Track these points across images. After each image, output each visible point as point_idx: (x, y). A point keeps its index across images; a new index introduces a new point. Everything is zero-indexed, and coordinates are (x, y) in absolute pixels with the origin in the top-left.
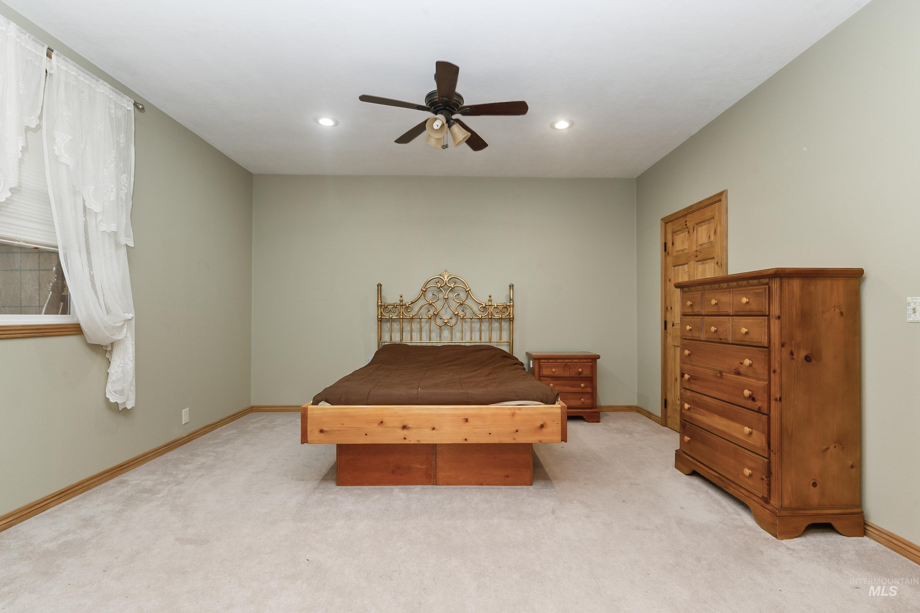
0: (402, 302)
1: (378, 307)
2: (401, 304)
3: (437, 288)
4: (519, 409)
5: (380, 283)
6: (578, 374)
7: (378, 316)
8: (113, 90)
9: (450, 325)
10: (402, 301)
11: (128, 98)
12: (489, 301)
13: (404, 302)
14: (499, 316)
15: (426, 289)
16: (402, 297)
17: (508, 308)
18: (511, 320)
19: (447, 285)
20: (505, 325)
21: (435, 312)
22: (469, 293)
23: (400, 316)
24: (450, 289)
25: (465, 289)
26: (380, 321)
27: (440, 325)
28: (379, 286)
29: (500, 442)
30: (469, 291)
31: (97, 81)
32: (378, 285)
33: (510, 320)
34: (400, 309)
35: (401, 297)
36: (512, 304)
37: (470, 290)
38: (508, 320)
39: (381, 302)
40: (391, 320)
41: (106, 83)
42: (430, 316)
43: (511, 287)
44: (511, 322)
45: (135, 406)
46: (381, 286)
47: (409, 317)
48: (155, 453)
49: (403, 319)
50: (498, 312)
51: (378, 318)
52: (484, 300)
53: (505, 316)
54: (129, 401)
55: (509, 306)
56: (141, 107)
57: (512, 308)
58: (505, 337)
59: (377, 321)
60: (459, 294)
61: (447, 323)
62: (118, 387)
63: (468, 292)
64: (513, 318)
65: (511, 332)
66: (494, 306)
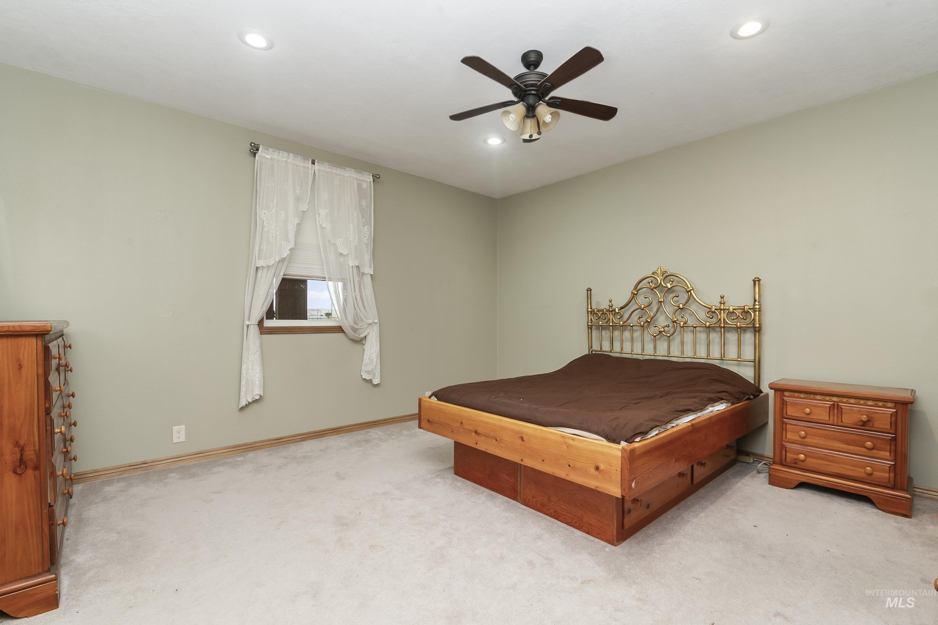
0: (612, 308)
1: (588, 313)
2: (611, 310)
3: (649, 289)
4: (573, 439)
5: (590, 288)
6: (860, 424)
7: (588, 323)
8: (357, 172)
9: (666, 335)
10: (612, 306)
11: (368, 173)
12: (721, 303)
13: (613, 307)
14: (735, 325)
15: (637, 291)
16: (612, 302)
17: (752, 313)
18: (757, 330)
19: (662, 285)
20: (748, 337)
21: (648, 318)
22: (691, 294)
23: (610, 323)
24: (666, 290)
25: (686, 289)
26: (590, 328)
27: (655, 335)
28: (589, 290)
29: (553, 473)
30: (692, 291)
31: (345, 169)
32: (587, 290)
33: (755, 331)
34: (610, 315)
35: (610, 301)
36: (757, 307)
37: (693, 289)
38: (752, 329)
39: (591, 308)
40: (601, 327)
41: (350, 169)
42: (642, 323)
43: (756, 281)
44: (757, 334)
45: (381, 382)
46: (591, 290)
47: (619, 325)
48: (401, 419)
49: (613, 326)
50: (733, 319)
51: (588, 325)
52: (715, 303)
53: (747, 324)
54: (375, 379)
55: (752, 310)
56: (378, 176)
57: (757, 312)
58: (748, 353)
59: (587, 328)
60: (677, 295)
61: (663, 333)
62: (369, 368)
63: (689, 293)
64: (760, 328)
65: (758, 347)
66: (728, 311)
